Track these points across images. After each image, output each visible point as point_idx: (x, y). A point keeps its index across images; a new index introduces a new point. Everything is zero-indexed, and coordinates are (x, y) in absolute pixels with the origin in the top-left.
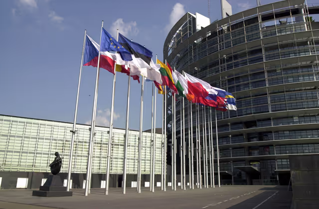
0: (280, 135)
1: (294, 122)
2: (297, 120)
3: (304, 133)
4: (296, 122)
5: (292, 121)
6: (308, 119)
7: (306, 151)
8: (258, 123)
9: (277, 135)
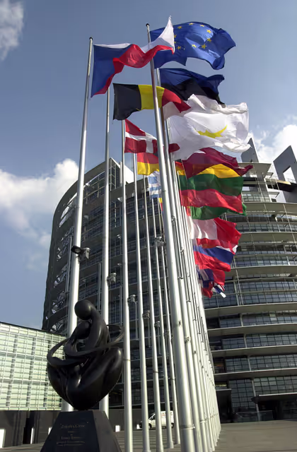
0: (255, 341)
1: (271, 322)
2: (275, 319)
3: (285, 337)
4: (274, 322)
5: (268, 319)
6: (289, 318)
7: (292, 365)
8: (221, 322)
9: (251, 341)
